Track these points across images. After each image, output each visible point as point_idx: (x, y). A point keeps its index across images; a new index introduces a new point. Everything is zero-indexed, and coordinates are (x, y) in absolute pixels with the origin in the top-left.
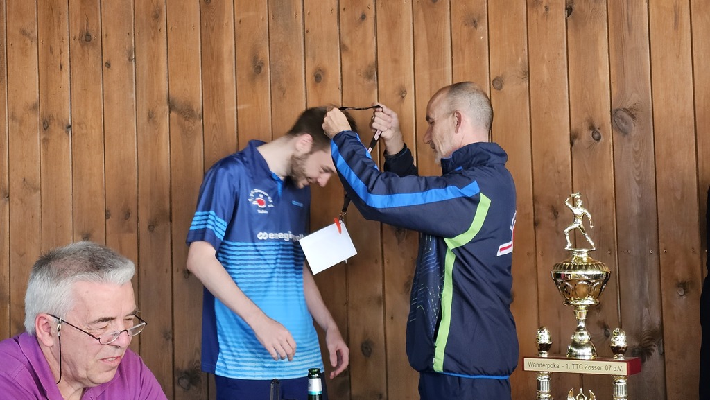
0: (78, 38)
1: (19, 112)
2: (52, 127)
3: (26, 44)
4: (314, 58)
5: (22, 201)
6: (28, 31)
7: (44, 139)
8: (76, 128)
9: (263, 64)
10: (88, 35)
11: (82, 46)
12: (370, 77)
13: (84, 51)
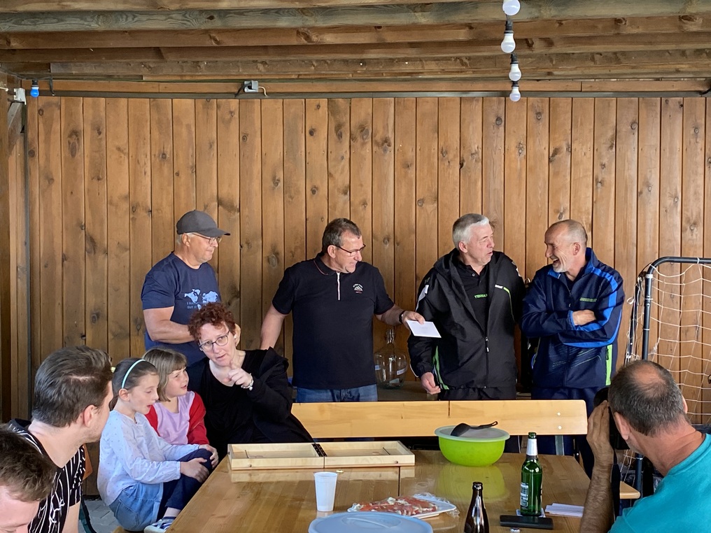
0: (157, 155)
1: (115, 199)
2: (138, 210)
3: (121, 157)
4: (311, 180)
5: (117, 256)
6: (122, 148)
7: (133, 218)
8: (154, 212)
9: (279, 180)
10: (164, 154)
11: (160, 161)
12: (345, 194)
13: (161, 165)
